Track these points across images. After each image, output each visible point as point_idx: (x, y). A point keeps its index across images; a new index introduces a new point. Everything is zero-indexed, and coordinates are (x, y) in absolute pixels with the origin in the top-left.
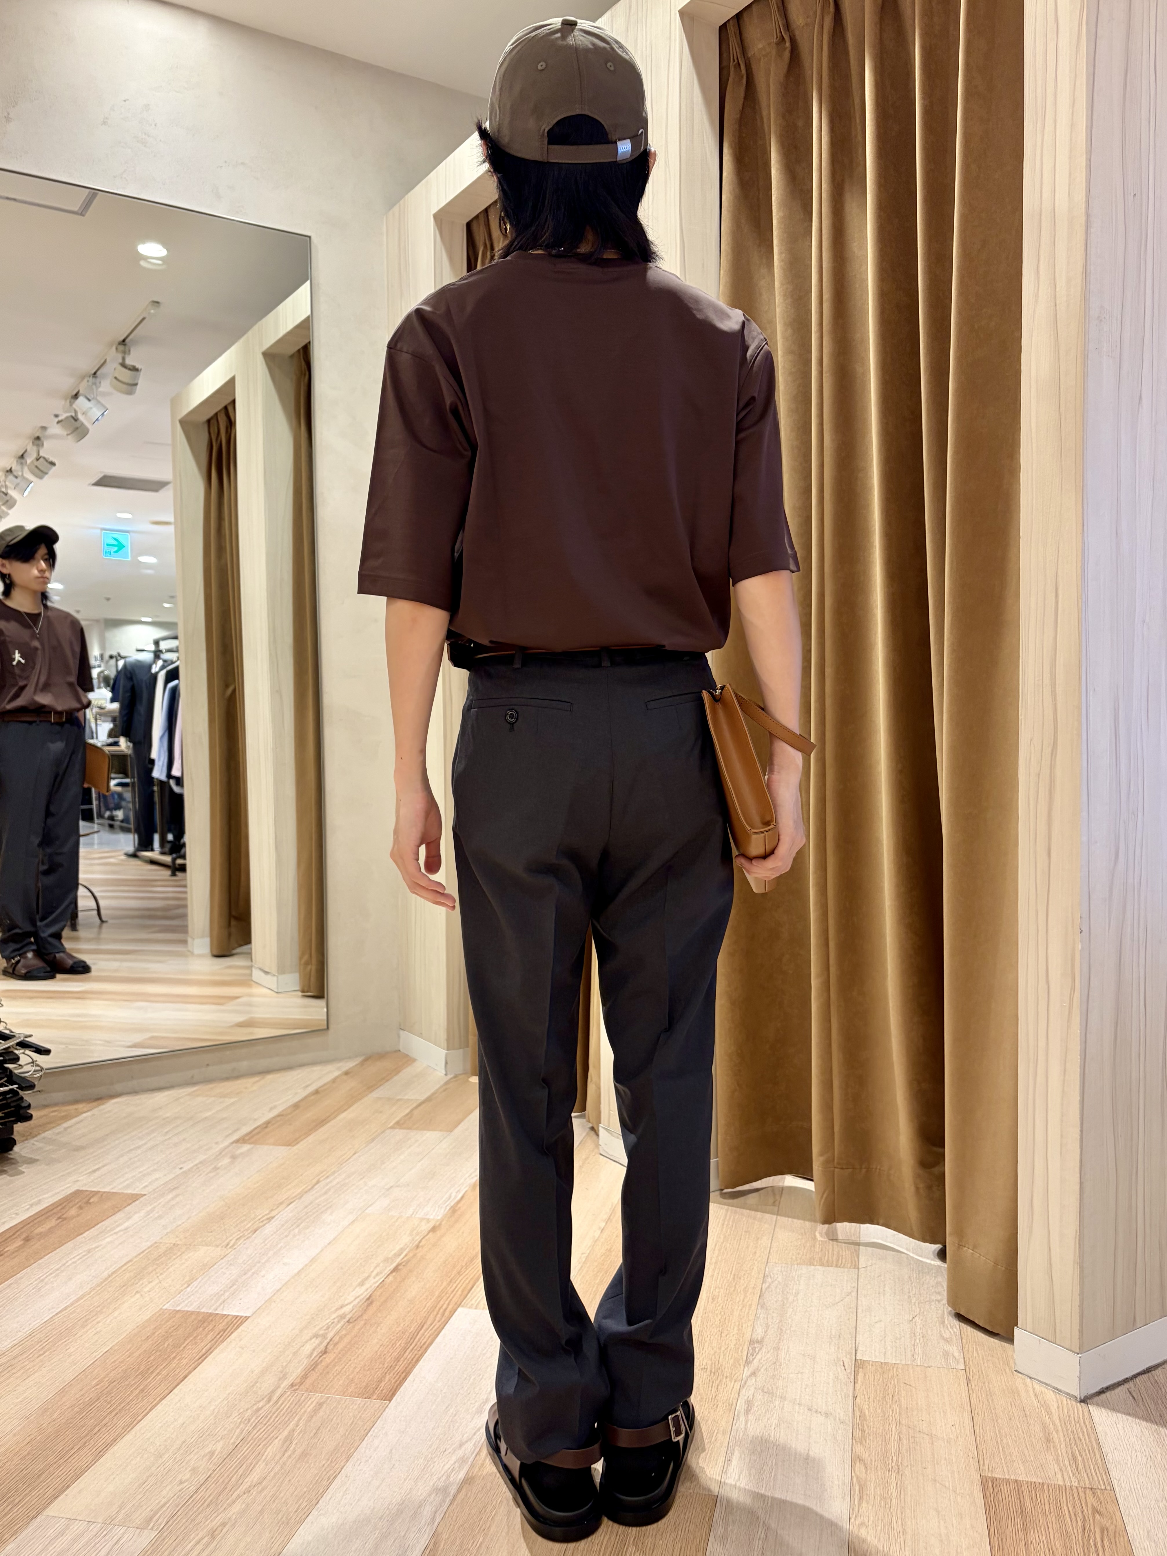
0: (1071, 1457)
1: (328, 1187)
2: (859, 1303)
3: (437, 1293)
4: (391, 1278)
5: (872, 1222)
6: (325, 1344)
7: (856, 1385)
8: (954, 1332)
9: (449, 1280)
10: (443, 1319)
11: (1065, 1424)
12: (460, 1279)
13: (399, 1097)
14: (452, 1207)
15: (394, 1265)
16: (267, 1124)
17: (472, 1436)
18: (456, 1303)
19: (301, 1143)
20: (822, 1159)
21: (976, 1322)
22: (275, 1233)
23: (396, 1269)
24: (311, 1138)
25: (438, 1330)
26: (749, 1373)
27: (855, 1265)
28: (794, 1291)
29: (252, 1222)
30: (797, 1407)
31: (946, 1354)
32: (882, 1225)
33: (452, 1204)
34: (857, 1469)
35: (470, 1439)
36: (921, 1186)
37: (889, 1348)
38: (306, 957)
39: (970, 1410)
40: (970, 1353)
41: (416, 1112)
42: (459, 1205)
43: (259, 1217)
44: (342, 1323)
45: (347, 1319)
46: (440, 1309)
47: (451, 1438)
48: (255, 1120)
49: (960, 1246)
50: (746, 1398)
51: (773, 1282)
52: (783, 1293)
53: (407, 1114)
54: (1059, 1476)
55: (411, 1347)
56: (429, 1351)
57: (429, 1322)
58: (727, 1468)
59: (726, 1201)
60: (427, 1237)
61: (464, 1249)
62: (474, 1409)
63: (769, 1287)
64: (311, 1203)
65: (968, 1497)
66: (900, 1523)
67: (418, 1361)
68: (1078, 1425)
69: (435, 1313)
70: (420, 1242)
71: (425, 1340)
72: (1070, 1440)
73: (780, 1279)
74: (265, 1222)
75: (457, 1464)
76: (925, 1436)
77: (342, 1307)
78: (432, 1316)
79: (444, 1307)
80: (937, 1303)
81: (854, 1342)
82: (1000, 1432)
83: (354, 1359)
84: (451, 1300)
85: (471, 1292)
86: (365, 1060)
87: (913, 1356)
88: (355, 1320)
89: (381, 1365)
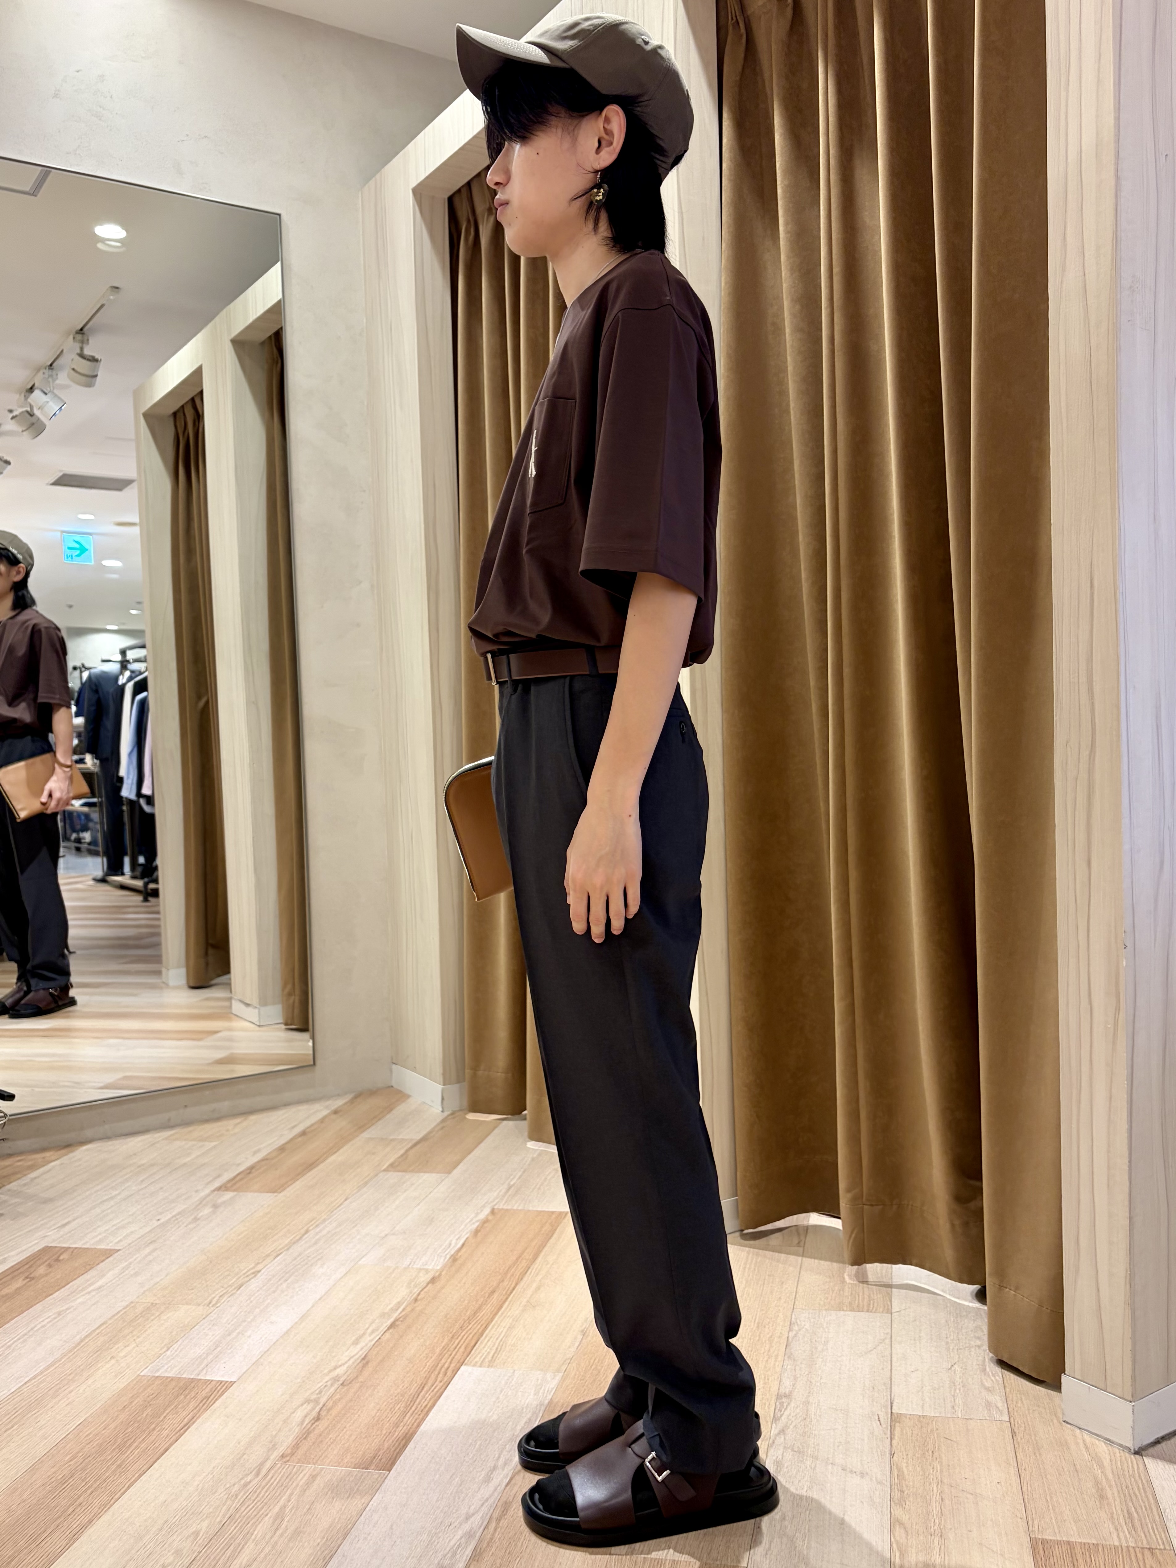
0: (1127, 1515)
1: (317, 1237)
2: (894, 1351)
3: (438, 1351)
4: (388, 1335)
5: (905, 1263)
6: (317, 1409)
7: (894, 1442)
9: (451, 1335)
10: (446, 1379)
11: (1119, 1478)
12: (462, 1335)
13: (391, 1137)
14: (452, 1256)
15: (392, 1320)
16: (251, 1169)
17: (479, 1508)
18: (458, 1362)
19: (288, 1189)
20: (849, 1195)
21: (1021, 1368)
22: (261, 1289)
23: (393, 1325)
24: (298, 1184)
25: (441, 1390)
26: (776, 1432)
27: (888, 1309)
28: (823, 1339)
29: (236, 1277)
30: (830, 1467)
31: (988, 1405)
32: (916, 1265)
33: (452, 1252)
34: (897, 1534)
35: (477, 1512)
36: (957, 1222)
37: (927, 1399)
38: (289, 987)
39: (1016, 1465)
40: (1014, 1403)
41: (411, 1153)
42: (459, 1254)
43: (244, 1272)
44: (336, 1386)
45: (341, 1382)
46: (441, 1369)
47: (457, 1511)
48: (239, 1165)
49: (1001, 1287)
50: (774, 1458)
51: (800, 1330)
52: (811, 1342)
53: (402, 1156)
54: (1115, 1536)
55: (411, 1412)
56: (431, 1414)
57: (429, 1384)
58: (756, 1536)
59: (747, 1242)
60: (425, 1290)
61: (466, 1302)
62: (480, 1478)
63: (795, 1335)
64: (300, 1255)
65: (1017, 1561)
67: (419, 1426)
68: (1133, 1479)
69: (436, 1373)
70: (418, 1295)
71: (426, 1403)
72: (1125, 1495)
73: (807, 1326)
74: (251, 1277)
75: (463, 1539)
76: (968, 1496)
77: (335, 1368)
78: (433, 1376)
79: (446, 1366)
80: (977, 1348)
81: (889, 1393)
82: (1049, 1489)
83: (350, 1426)
84: (453, 1358)
85: (475, 1348)
86: (356, 1097)
87: (953, 1407)
88: (350, 1383)
89: (379, 1432)
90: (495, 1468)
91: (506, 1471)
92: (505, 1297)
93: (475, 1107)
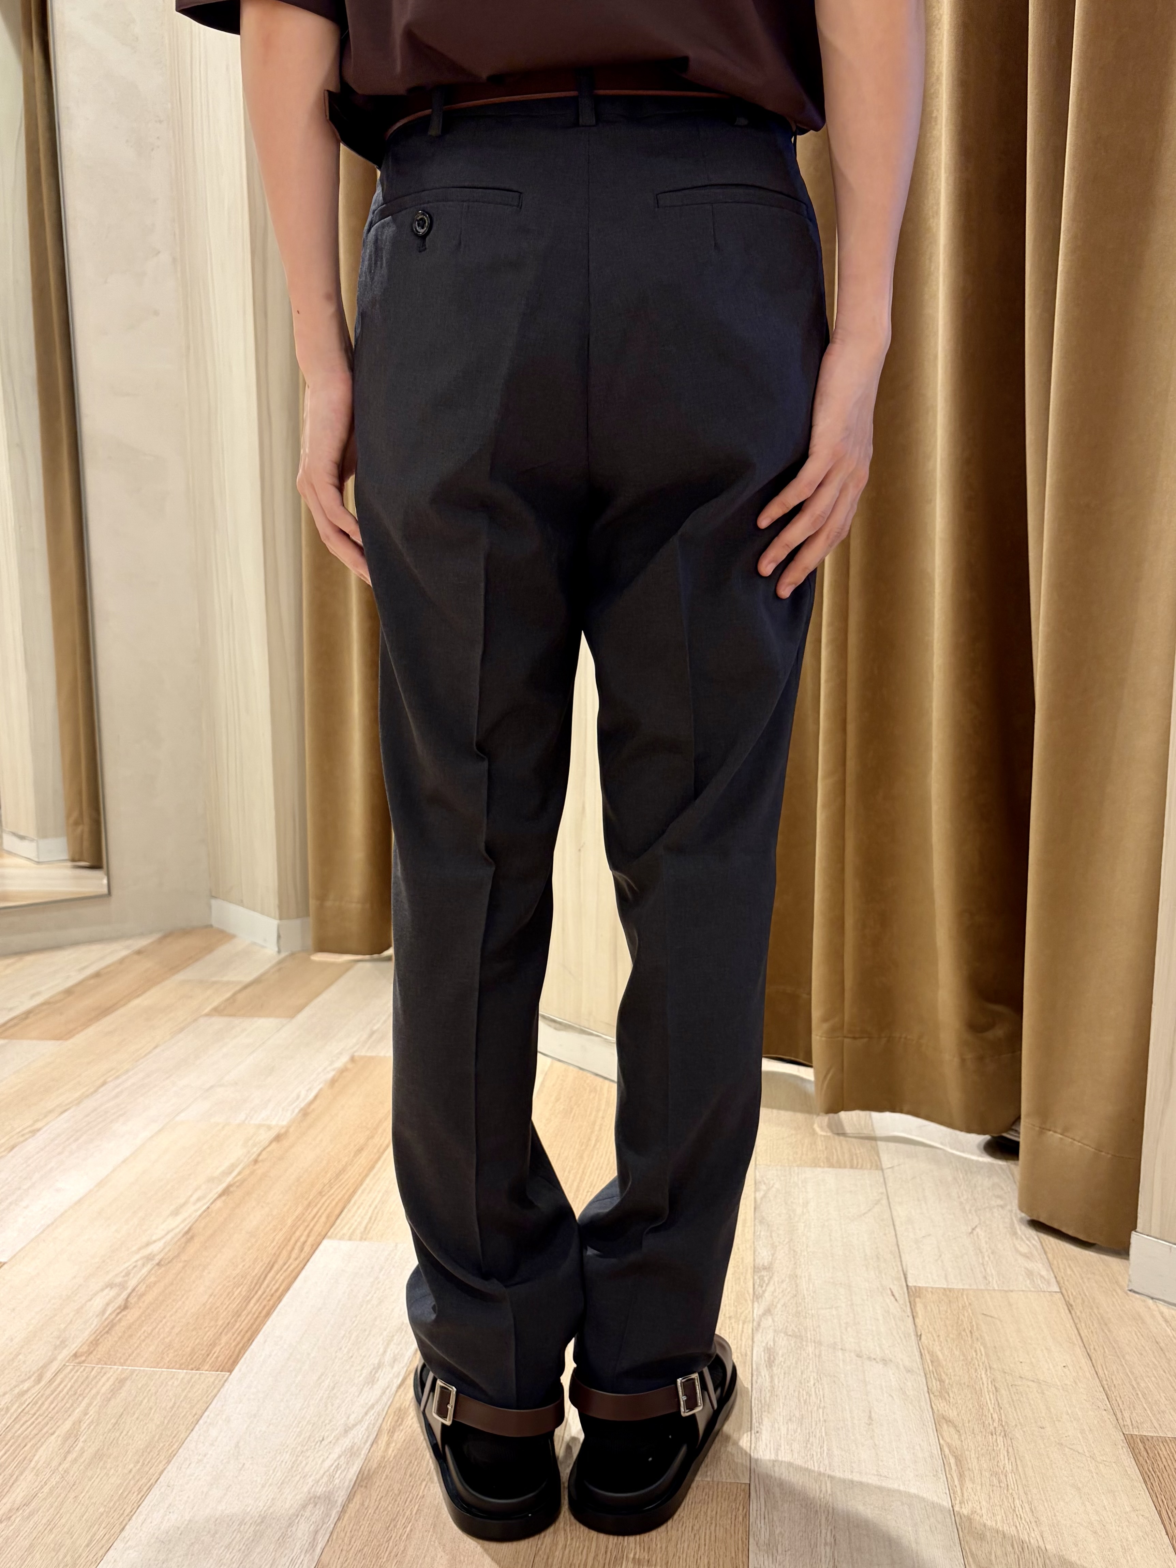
1: (119, 1089)
2: (895, 1213)
3: (289, 1222)
4: (219, 1203)
5: (893, 1110)
6: (124, 1295)
7: (917, 1320)
8: (1033, 1245)
9: (306, 1203)
10: (302, 1256)
12: (323, 1200)
13: (214, 979)
14: (301, 1110)
15: (224, 1186)
16: (28, 1014)
17: (363, 1417)
18: (319, 1234)
19: (77, 1036)
20: (826, 1026)
21: (1064, 1230)
22: (42, 1150)
23: (226, 1192)
24: (92, 1030)
25: (296, 1271)
26: (760, 1312)
27: (877, 1165)
28: (801, 1201)
29: (7, 1137)
30: (840, 1353)
31: (1030, 1274)
32: (908, 1113)
33: (302, 1105)
34: (946, 1434)
35: (361, 1421)
36: (969, 1056)
37: (950, 1269)
38: (75, 814)
39: (1082, 1345)
40: (1062, 1271)
41: (240, 997)
42: (313, 1107)
43: (18, 1130)
44: (149, 1266)
45: (156, 1260)
46: (297, 1241)
47: (331, 1421)
48: (11, 1009)
49: (1040, 1128)
50: (764, 1344)
51: (769, 1190)
52: (786, 1203)
53: (229, 999)
55: (256, 1297)
56: (285, 1300)
57: (280, 1262)
58: (756, 1444)
60: (269, 1149)
62: (361, 1379)
63: (764, 1196)
64: (95, 1110)
65: (1114, 1465)
66: (1028, 1509)
67: (268, 1315)
69: (289, 1248)
70: (259, 1155)
71: (277, 1286)
73: (777, 1186)
74: (27, 1136)
75: (343, 1459)
76: (1030, 1383)
77: (148, 1244)
78: (285, 1253)
79: (303, 1239)
80: (1000, 1209)
81: (899, 1264)
82: (1132, 1373)
83: (171, 1316)
84: (312, 1230)
85: (341, 1218)
86: (165, 937)
87: (985, 1278)
88: (169, 1262)
89: (212, 1323)
90: (380, 1366)
91: (396, 1369)
92: (377, 1156)
93: (322, 946)
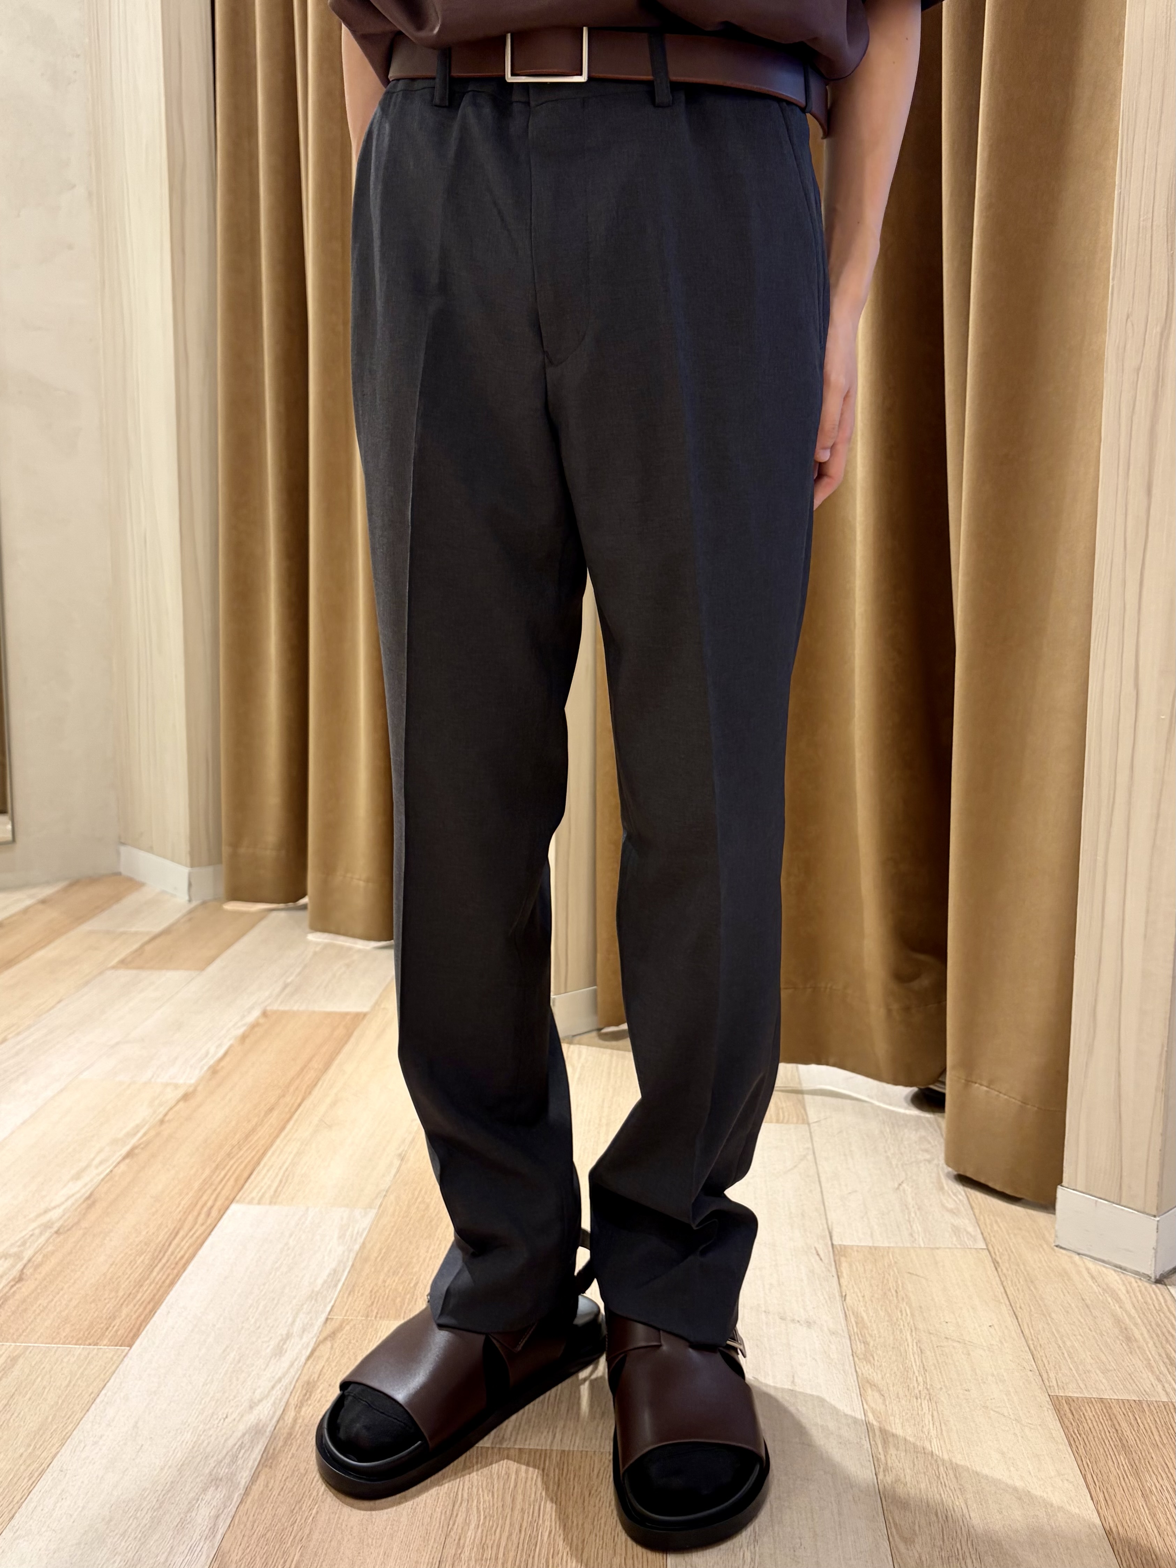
0: (1166, 1360)
1: (18, 1047)
2: (820, 1168)
3: (196, 1185)
4: (123, 1167)
5: (819, 1062)
6: (19, 1266)
7: (842, 1280)
8: (960, 1200)
9: (214, 1165)
10: (209, 1222)
11: (1144, 1314)
12: (231, 1163)
13: (122, 929)
14: (211, 1067)
15: (127, 1148)
17: (269, 1392)
18: (227, 1199)
21: (991, 1184)
23: (129, 1154)
25: (202, 1237)
27: (803, 1119)
30: (763, 1316)
31: (956, 1230)
32: (834, 1065)
33: (212, 1062)
34: (869, 1398)
35: (267, 1396)
36: (895, 1007)
37: (875, 1226)
39: (1008, 1303)
40: (989, 1227)
41: (148, 948)
42: (222, 1064)
44: (47, 1234)
45: (55, 1229)
46: (203, 1207)
47: (235, 1397)
49: (968, 1082)
53: (136, 951)
54: (1159, 1388)
55: (160, 1265)
56: (190, 1268)
57: (186, 1228)
59: (607, 1043)
60: (176, 1109)
61: (234, 1123)
62: (268, 1350)
65: (1039, 1428)
66: (952, 1475)
67: (173, 1283)
68: (1162, 1315)
69: (195, 1213)
70: (166, 1115)
71: (182, 1253)
72: (1158, 1336)
75: (247, 1436)
76: (955, 1344)
77: (46, 1212)
78: (191, 1218)
79: (209, 1204)
80: (927, 1163)
81: (824, 1222)
82: (1058, 1332)
83: (69, 1287)
84: (219, 1193)
85: (250, 1181)
86: (71, 885)
87: (911, 1235)
88: (68, 1230)
89: (113, 1294)
90: (288, 1336)
91: (305, 1339)
92: (288, 1116)
93: (236, 894)
